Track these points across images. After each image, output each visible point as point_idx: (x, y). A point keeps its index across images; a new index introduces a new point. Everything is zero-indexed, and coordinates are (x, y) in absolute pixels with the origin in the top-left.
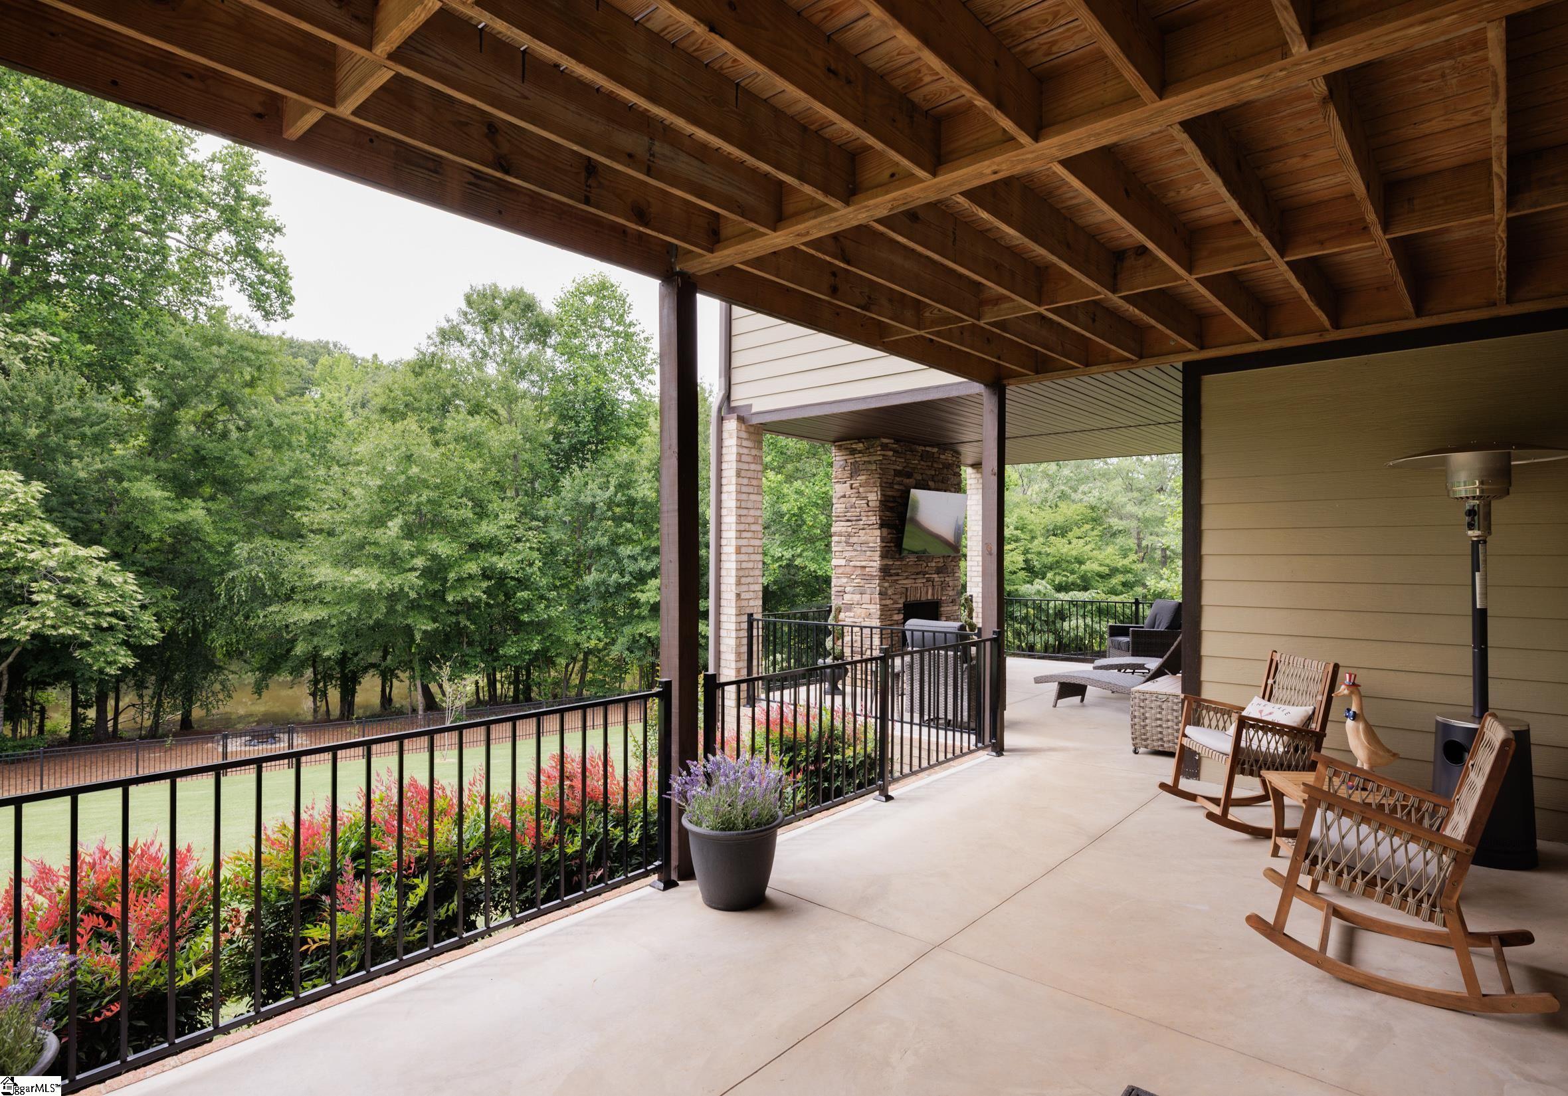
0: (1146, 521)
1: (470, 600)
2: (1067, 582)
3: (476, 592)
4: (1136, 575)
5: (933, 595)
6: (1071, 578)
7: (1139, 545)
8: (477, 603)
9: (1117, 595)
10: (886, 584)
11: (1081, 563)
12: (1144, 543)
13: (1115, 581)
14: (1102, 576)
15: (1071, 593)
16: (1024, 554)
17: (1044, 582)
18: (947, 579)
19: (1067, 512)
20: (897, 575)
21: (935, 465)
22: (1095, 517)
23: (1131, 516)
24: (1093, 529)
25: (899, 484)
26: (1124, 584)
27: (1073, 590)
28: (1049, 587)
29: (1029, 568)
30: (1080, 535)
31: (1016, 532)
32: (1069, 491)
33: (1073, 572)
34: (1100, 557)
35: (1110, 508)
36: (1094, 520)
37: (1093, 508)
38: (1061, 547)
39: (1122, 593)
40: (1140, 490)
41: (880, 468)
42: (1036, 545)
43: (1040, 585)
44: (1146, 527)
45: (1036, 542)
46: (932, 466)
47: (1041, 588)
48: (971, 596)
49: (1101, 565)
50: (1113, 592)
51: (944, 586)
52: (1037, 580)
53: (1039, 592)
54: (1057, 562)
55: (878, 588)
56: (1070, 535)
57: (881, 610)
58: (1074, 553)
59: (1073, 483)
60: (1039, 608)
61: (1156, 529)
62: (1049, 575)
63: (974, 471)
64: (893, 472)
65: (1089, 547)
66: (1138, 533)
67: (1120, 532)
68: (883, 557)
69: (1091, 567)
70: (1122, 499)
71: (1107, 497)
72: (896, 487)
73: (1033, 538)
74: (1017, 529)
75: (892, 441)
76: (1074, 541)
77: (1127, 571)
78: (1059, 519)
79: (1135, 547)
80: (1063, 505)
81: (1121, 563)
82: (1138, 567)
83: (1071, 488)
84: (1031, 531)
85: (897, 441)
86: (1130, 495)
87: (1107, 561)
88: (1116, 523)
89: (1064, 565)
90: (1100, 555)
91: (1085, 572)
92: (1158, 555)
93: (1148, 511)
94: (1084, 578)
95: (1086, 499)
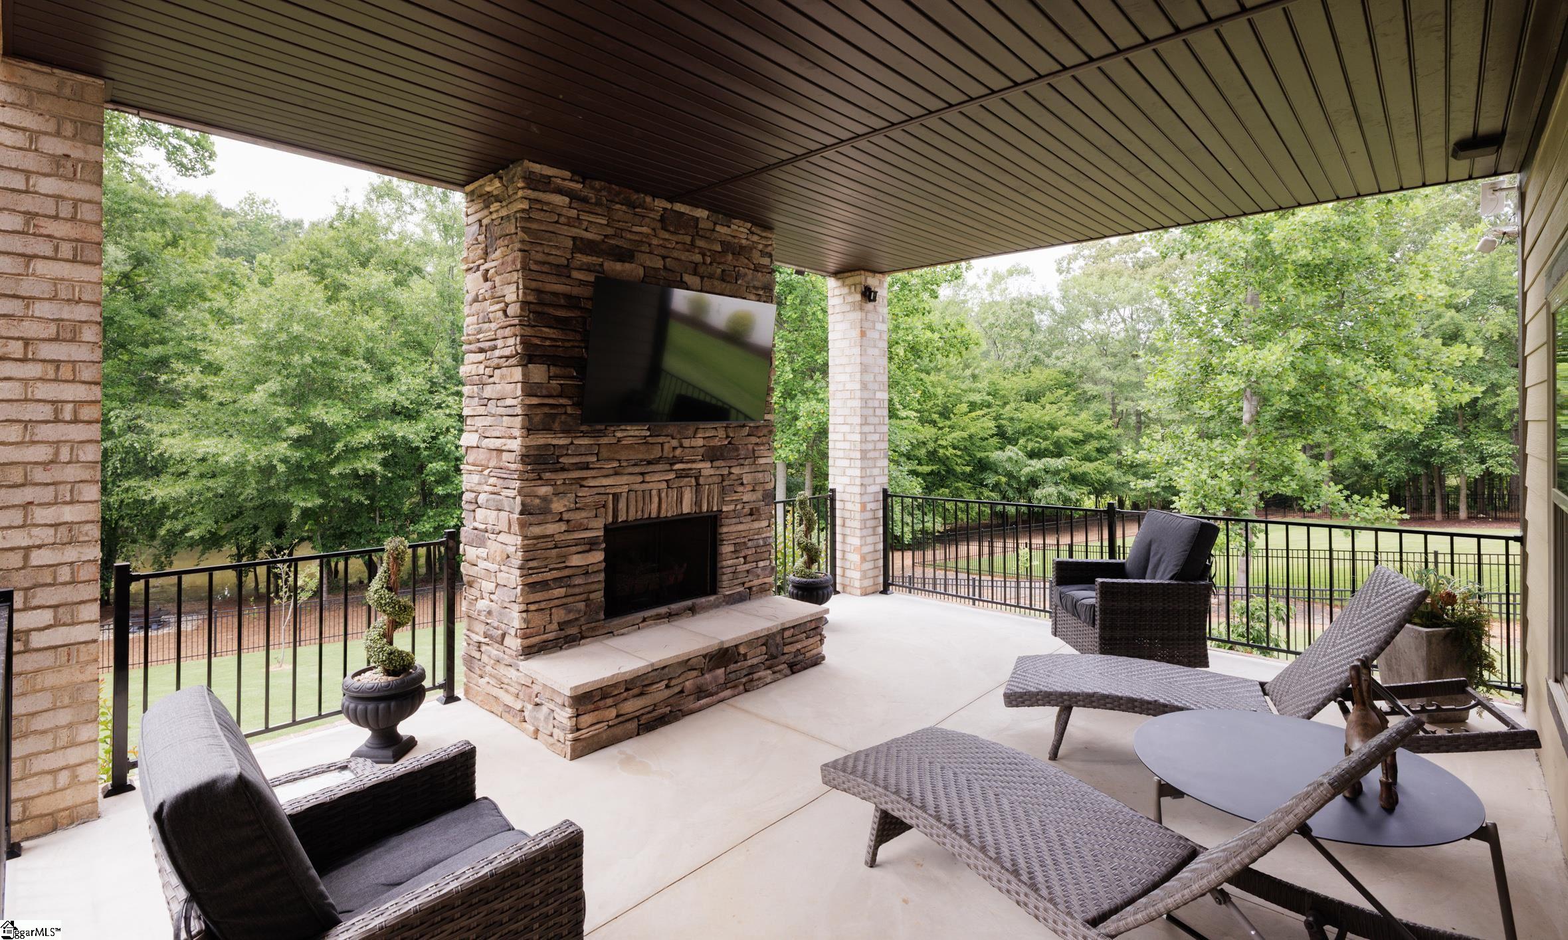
0: (1121, 386)
1: (361, 473)
2: (1040, 449)
3: (371, 464)
4: (1111, 441)
5: (698, 503)
6: (1044, 444)
7: (1114, 411)
8: (372, 475)
9: (1091, 461)
10: (544, 490)
11: (1054, 429)
12: (1119, 408)
13: (1090, 447)
14: (1076, 442)
15: (1044, 460)
16: (995, 419)
17: (1015, 449)
18: (735, 471)
19: (1040, 376)
20: (586, 467)
21: (700, 243)
22: (1069, 382)
23: (1106, 381)
24: (1067, 394)
25: (588, 269)
26: (1098, 450)
27: (1045, 456)
28: (1020, 453)
29: (1001, 433)
30: (1053, 400)
31: (987, 398)
32: (1043, 356)
33: (1045, 438)
34: (1074, 423)
35: (1085, 374)
36: (1069, 386)
37: (1068, 374)
38: (1033, 413)
39: (1097, 459)
40: (1115, 355)
41: (524, 229)
42: (1007, 411)
43: (1011, 452)
44: (1121, 392)
45: (1008, 407)
46: (693, 244)
47: (1012, 454)
48: (833, 491)
49: (1074, 431)
50: (1088, 458)
51: (726, 485)
52: (1009, 447)
53: (1010, 459)
54: (1030, 428)
55: (518, 499)
56: (1043, 400)
57: (527, 549)
58: (1047, 419)
59: (1047, 348)
60: (1010, 475)
61: (1132, 394)
62: (1022, 441)
63: (839, 283)
64: (570, 243)
65: (1062, 413)
66: (1113, 399)
67: (1094, 397)
68: (530, 429)
69: (1064, 433)
70: (1096, 363)
71: (1080, 362)
72: (576, 274)
73: (1005, 404)
74: (989, 394)
75: (568, 174)
76: (1048, 406)
77: (1101, 436)
78: (1033, 385)
79: (1110, 412)
80: (1036, 371)
81: (1095, 429)
82: (1113, 432)
83: (1044, 353)
84: (1004, 396)
85: (582, 175)
86: (1104, 359)
87: (1081, 427)
88: (1090, 388)
89: (1037, 431)
90: (1074, 421)
91: (1059, 438)
92: (1133, 420)
93: (1124, 376)
94: (1057, 444)
95: (1059, 363)
